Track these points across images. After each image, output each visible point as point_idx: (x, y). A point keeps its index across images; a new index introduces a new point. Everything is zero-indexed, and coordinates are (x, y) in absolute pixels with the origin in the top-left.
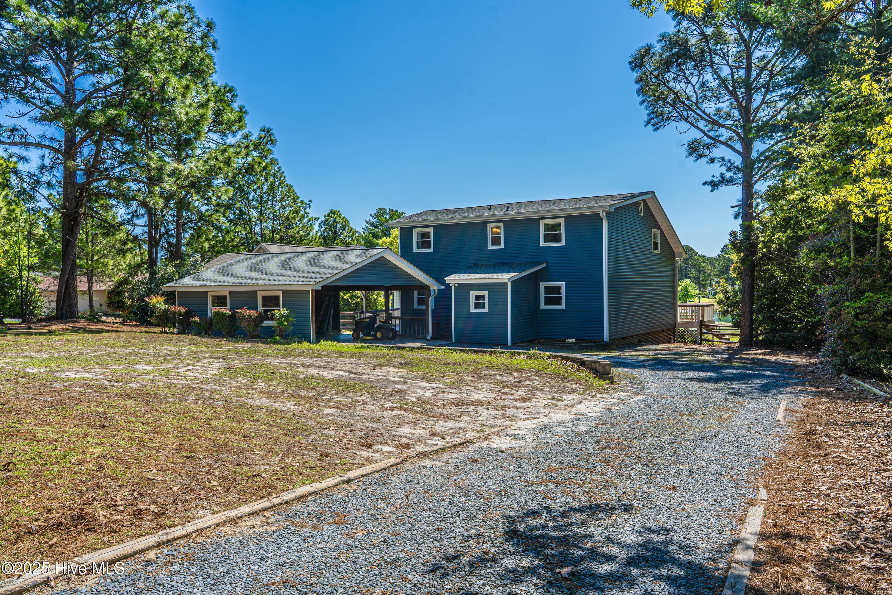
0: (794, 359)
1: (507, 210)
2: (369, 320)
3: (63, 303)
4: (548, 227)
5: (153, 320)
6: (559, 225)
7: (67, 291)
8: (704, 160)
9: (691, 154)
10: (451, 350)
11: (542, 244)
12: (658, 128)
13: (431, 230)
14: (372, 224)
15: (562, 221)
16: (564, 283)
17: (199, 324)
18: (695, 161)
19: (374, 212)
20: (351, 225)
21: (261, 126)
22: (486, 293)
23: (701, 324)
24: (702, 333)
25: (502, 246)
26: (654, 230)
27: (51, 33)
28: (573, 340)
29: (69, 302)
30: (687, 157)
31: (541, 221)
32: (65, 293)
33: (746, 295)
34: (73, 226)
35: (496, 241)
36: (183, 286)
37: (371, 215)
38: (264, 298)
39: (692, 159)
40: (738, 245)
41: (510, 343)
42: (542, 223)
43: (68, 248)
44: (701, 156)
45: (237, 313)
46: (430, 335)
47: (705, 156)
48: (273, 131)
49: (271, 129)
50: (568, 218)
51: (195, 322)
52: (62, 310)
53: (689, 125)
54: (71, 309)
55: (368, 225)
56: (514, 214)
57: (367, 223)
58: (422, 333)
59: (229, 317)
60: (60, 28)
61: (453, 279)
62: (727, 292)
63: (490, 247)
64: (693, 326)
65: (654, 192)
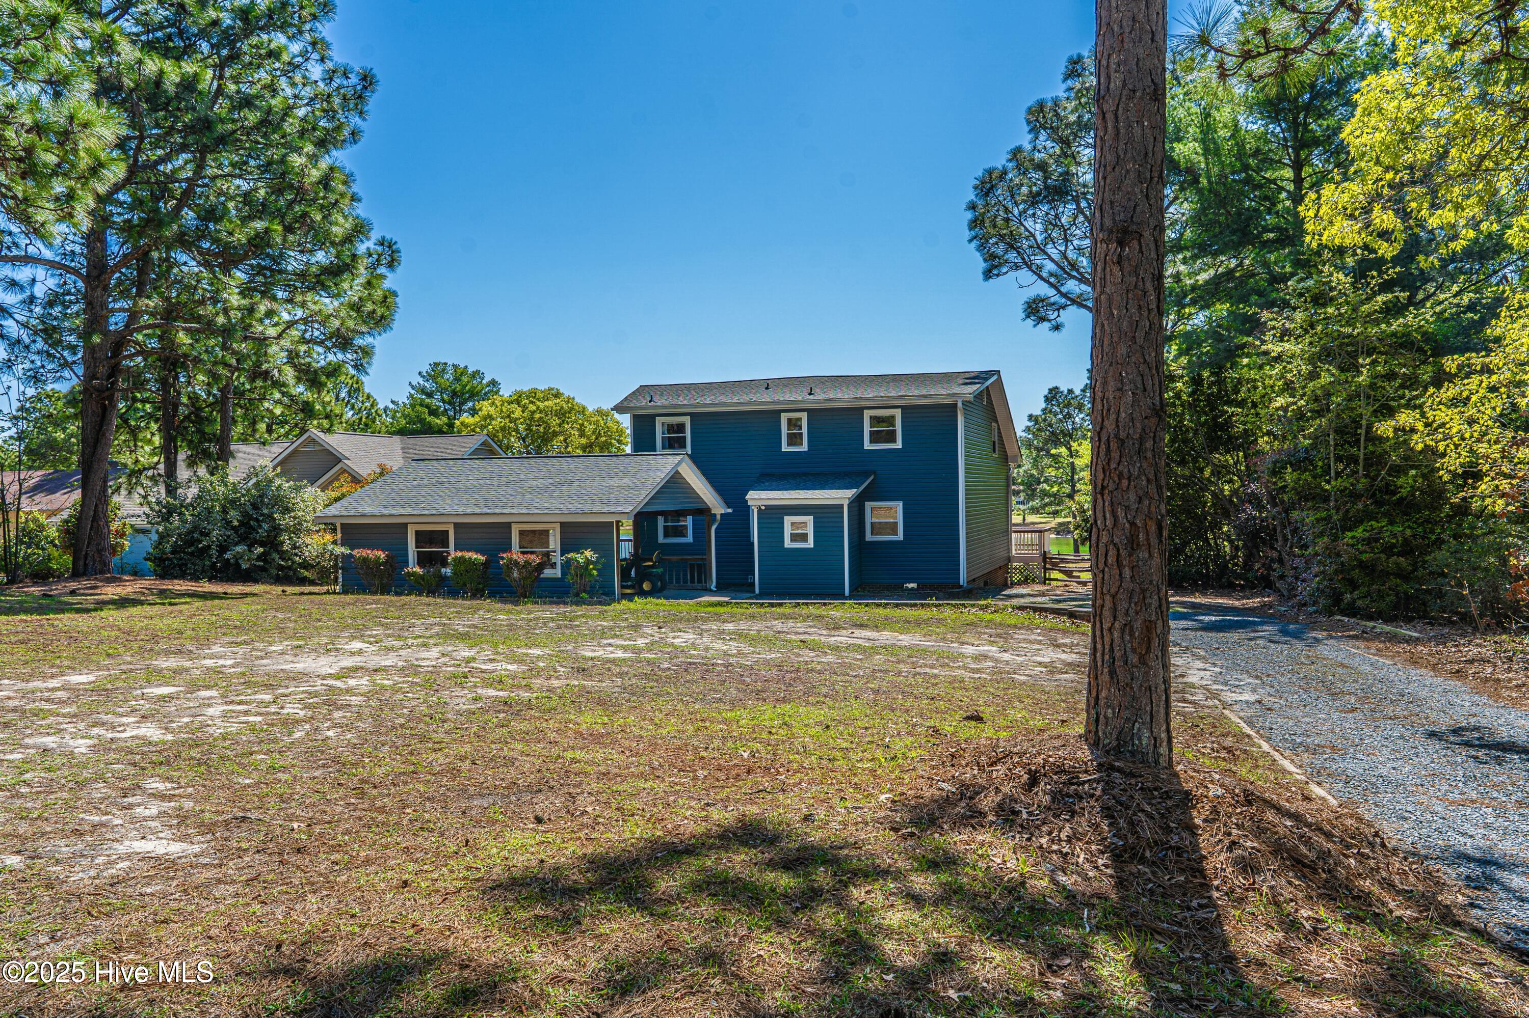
0: (1220, 601)
1: (810, 394)
3: (88, 547)
4: (875, 420)
6: (893, 418)
7: (95, 524)
8: (1046, 325)
9: (1028, 316)
11: (867, 445)
12: (990, 277)
13: (687, 420)
14: (423, 391)
15: (898, 413)
16: (901, 503)
17: (419, 577)
18: (1035, 326)
19: (425, 368)
22: (809, 519)
23: (1045, 556)
24: (1046, 569)
25: (805, 447)
26: (993, 425)
28: (914, 585)
30: (1024, 320)
31: (865, 411)
32: (91, 528)
34: (104, 409)
35: (794, 439)
37: (420, 373)
39: (1030, 322)
41: (847, 592)
42: (867, 414)
43: (100, 449)
44: (1043, 319)
45: (503, 558)
46: (714, 584)
47: (1049, 321)
50: (904, 408)
51: (414, 574)
52: (86, 558)
53: (1035, 277)
54: (101, 556)
55: (413, 392)
56: (825, 397)
57: (413, 387)
58: (700, 581)
59: (483, 564)
61: (757, 498)
62: (1084, 511)
63: (785, 448)
64: (1032, 559)
65: (999, 372)
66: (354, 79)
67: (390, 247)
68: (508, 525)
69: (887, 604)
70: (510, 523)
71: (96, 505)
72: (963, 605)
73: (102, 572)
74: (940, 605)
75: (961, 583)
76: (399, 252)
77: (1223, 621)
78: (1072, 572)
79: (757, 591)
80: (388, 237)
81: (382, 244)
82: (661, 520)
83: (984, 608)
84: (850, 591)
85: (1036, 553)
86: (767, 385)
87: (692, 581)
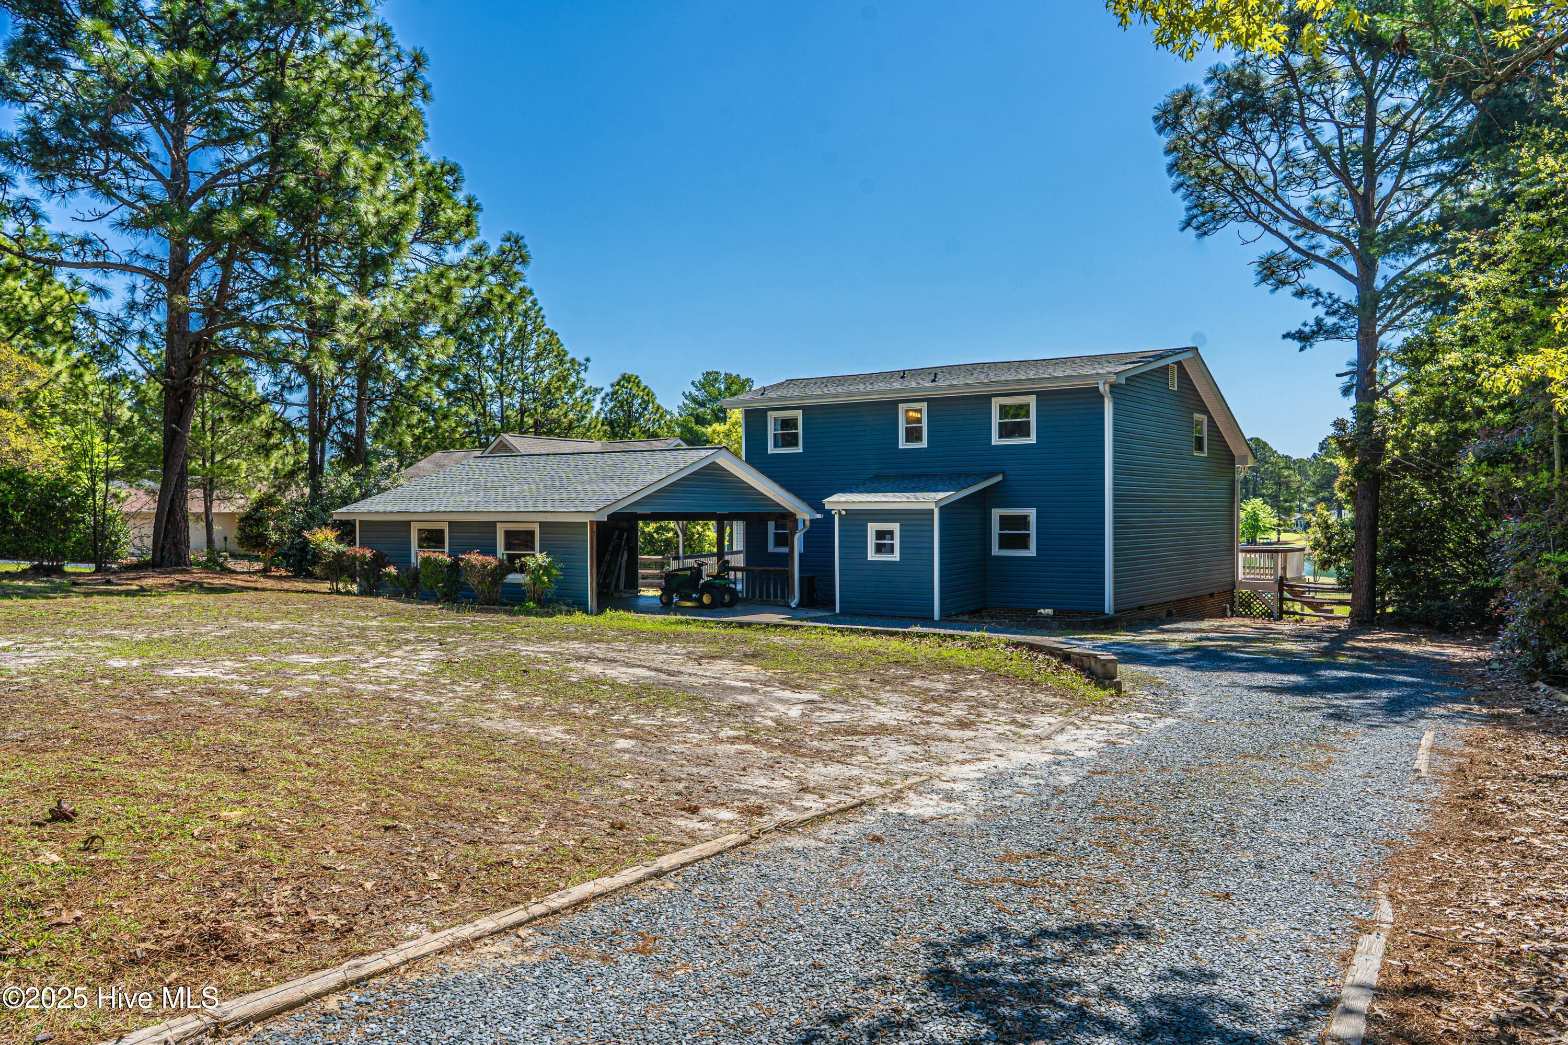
0: (1449, 651)
1: (934, 381)
2: (689, 573)
3: (165, 539)
4: (1005, 410)
5: (317, 570)
6: (1027, 406)
7: (172, 517)
8: (1289, 289)
9: (1264, 280)
10: (833, 629)
11: (996, 440)
12: (1205, 233)
13: (799, 414)
14: (695, 400)
15: (1032, 401)
16: (1034, 510)
17: (397, 578)
18: (1272, 291)
19: (698, 378)
20: (658, 401)
21: (503, 232)
22: (896, 527)
23: (1282, 583)
24: (1282, 600)
25: (924, 444)
26: (1197, 416)
27: (150, 77)
28: (1050, 611)
29: (175, 537)
30: (1257, 285)
31: (994, 400)
32: (168, 521)
33: (1363, 533)
34: (182, 407)
35: (913, 434)
36: (369, 512)
37: (693, 383)
38: (508, 534)
39: (1266, 287)
40: (1348, 444)
41: (937, 616)
42: (996, 403)
43: (175, 446)
44: (1283, 283)
45: (462, 560)
46: (796, 600)
47: (1290, 283)
48: (526, 241)
49: (522, 238)
50: (1041, 396)
51: (389, 575)
52: (162, 550)
53: (1260, 229)
54: (177, 548)
56: (945, 387)
57: (686, 397)
58: (783, 597)
59: (447, 566)
60: (165, 70)
61: (839, 502)
62: (1328, 527)
63: (902, 444)
64: (1264, 586)
65: (1196, 349)
66: (407, 62)
67: (516, 242)
68: (493, 524)
70: (495, 523)
71: (172, 500)
73: (178, 564)
75: (1107, 611)
76: (525, 246)
77: (1353, 678)
78: (1322, 604)
79: (837, 611)
81: (509, 240)
82: (771, 525)
84: (941, 615)
85: (1269, 577)
86: (903, 375)
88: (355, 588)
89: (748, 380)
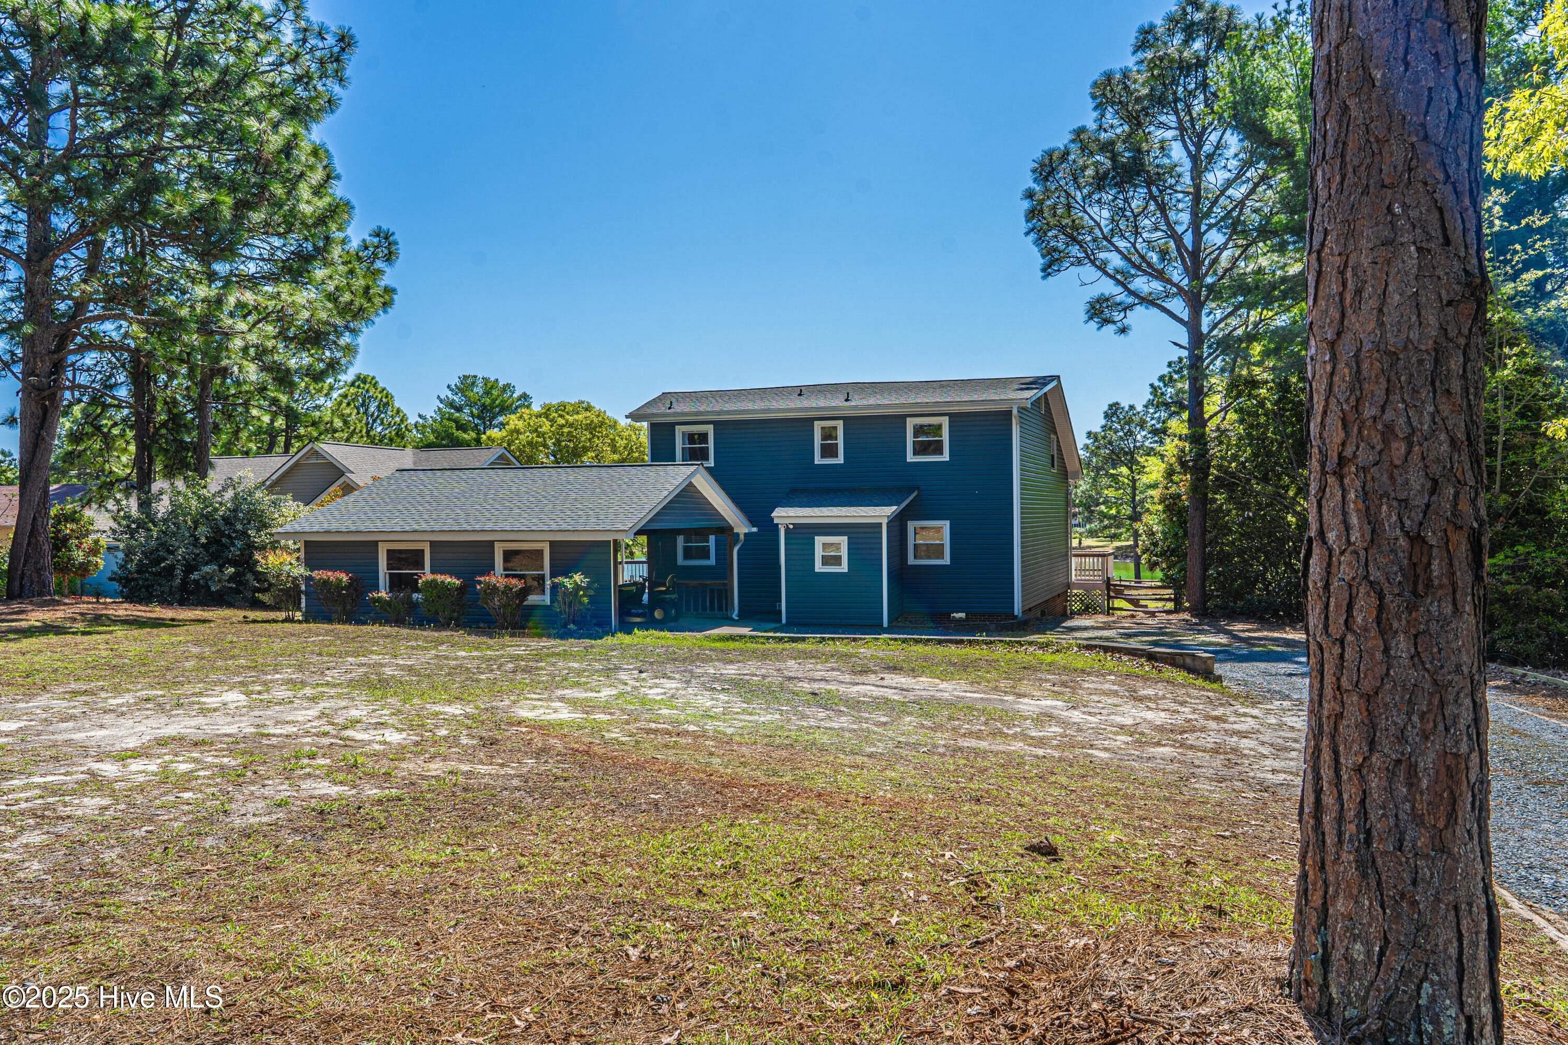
1: (847, 400)
3: (24, 566)
4: (919, 430)
5: (265, 598)
6: (940, 427)
7: (33, 540)
8: (1111, 328)
9: (1091, 318)
11: (910, 458)
12: (1049, 274)
13: (710, 429)
14: (451, 405)
15: (945, 421)
16: (948, 523)
17: (389, 603)
18: (1099, 329)
19: (454, 381)
20: (397, 405)
22: (843, 541)
23: (1108, 582)
24: (1109, 597)
25: (840, 460)
26: (1052, 436)
27: (83, 30)
28: (962, 616)
29: (37, 563)
30: (1086, 322)
31: (908, 420)
32: (29, 544)
33: (1196, 539)
34: (45, 410)
35: (830, 451)
37: (449, 387)
38: (508, 554)
39: (1093, 325)
40: (1191, 464)
41: (885, 624)
42: (911, 423)
43: (38, 455)
44: (1108, 321)
45: (480, 582)
46: (736, 612)
47: (1114, 322)
50: (952, 416)
51: (379, 600)
52: (22, 579)
53: (1099, 273)
54: (40, 576)
55: (441, 406)
56: (862, 404)
57: (441, 401)
60: (104, 24)
61: (785, 516)
62: (1153, 534)
63: (818, 460)
64: (1095, 587)
65: (1059, 377)
66: (330, 40)
67: (386, 238)
68: (491, 544)
69: (928, 640)
70: (493, 542)
71: (35, 519)
72: (1019, 642)
73: (41, 594)
74: (991, 642)
75: (1016, 613)
76: (396, 243)
78: (1138, 600)
79: (784, 621)
80: (384, 227)
81: (378, 235)
82: (680, 540)
83: (1044, 646)
84: (889, 622)
85: (1098, 579)
86: (800, 391)
87: (712, 609)
88: (298, 616)
89: (508, 385)
